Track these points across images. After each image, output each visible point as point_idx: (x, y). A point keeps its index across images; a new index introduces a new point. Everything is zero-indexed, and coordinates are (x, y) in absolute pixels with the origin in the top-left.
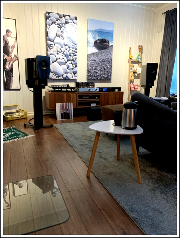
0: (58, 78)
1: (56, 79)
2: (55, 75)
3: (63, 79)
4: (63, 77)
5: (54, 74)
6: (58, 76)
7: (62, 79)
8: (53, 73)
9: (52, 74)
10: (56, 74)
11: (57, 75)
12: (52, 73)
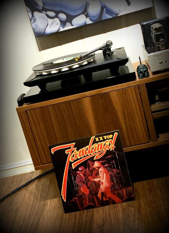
0: (68, 27)
1: (62, 30)
2: (56, 16)
3: (89, 22)
4: (87, 16)
5: (52, 14)
6: (70, 19)
7: (85, 26)
8: (46, 10)
9: (43, 15)
10: (57, 13)
11: (63, 16)
12: (40, 11)
